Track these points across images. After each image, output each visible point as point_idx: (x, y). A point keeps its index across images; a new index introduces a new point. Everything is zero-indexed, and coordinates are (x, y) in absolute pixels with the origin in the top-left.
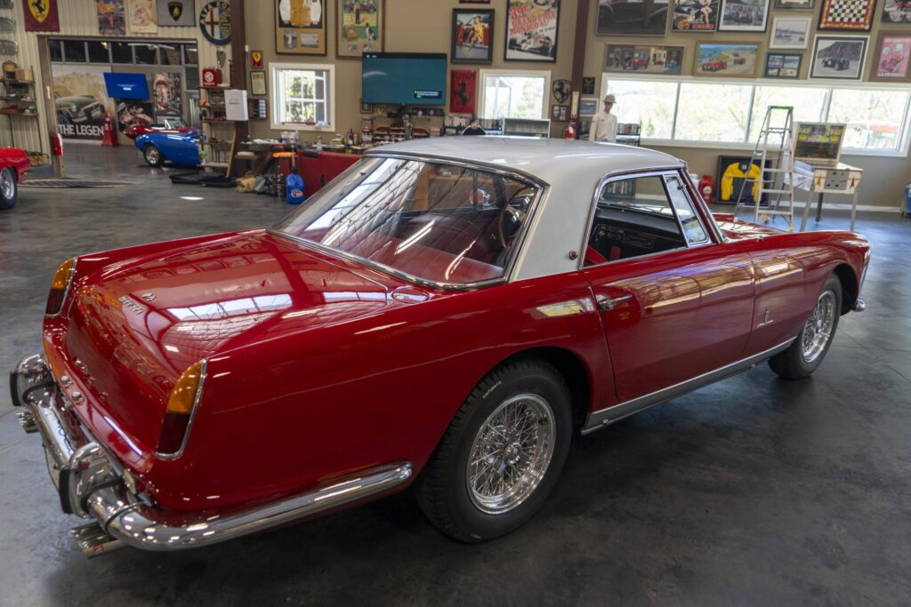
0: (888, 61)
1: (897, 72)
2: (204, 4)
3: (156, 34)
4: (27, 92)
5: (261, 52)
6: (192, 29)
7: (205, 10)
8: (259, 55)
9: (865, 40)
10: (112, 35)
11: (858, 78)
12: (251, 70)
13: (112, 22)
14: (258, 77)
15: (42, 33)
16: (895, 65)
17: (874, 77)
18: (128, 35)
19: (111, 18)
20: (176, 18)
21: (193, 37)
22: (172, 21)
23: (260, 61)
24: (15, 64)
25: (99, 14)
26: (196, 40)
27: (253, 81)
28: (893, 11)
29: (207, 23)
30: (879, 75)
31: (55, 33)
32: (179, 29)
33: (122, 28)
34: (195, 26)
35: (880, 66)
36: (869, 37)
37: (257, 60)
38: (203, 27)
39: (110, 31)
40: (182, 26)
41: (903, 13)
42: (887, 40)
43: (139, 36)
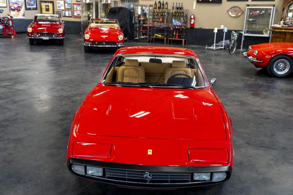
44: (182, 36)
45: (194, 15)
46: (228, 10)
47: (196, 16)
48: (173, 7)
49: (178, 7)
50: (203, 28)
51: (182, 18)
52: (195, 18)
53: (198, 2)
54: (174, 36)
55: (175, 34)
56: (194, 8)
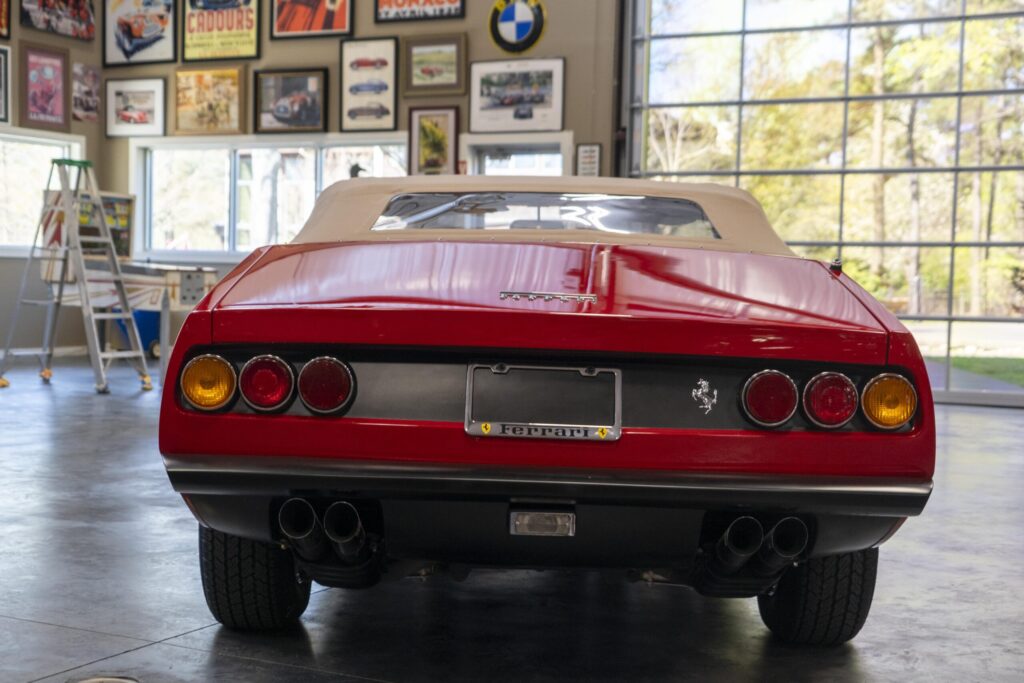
0: (39, 94)
1: (52, 114)
9: (5, 53)
11: (5, 120)
16: (48, 101)
17: (24, 122)
28: (34, 11)
30: (33, 117)
35: (30, 102)
36: (8, 48)
41: (47, 16)
42: (33, 58)
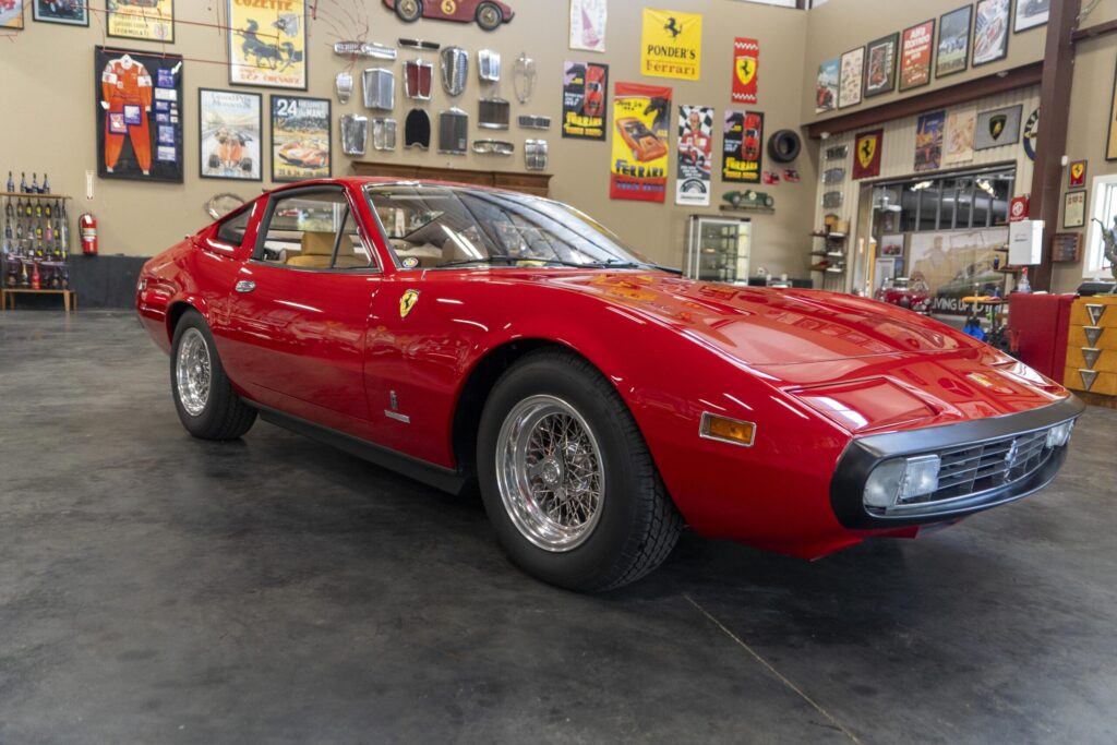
2: (1032, 111)
3: (971, 161)
4: (842, 246)
5: (1085, 163)
6: (1014, 146)
7: (1033, 118)
8: (1081, 167)
10: (927, 171)
12: (1067, 190)
13: (928, 155)
14: (1075, 200)
15: (864, 180)
18: (942, 167)
19: (928, 151)
20: (996, 137)
21: (1012, 158)
22: (991, 142)
23: (1081, 177)
24: (836, 218)
25: (918, 148)
26: (1014, 162)
27: (1068, 207)
29: (1033, 135)
31: (876, 178)
32: (998, 149)
33: (937, 160)
34: (1017, 142)
37: (1077, 175)
38: (1026, 141)
39: (924, 166)
40: (1003, 146)
43: (954, 167)
44: (56, 282)
45: (91, 215)
46: (208, 204)
47: (101, 219)
48: (9, 185)
49: (30, 187)
50: (127, 254)
51: (49, 222)
52: (98, 225)
53: (102, 173)
54: (26, 283)
55: (25, 273)
56: (90, 191)
